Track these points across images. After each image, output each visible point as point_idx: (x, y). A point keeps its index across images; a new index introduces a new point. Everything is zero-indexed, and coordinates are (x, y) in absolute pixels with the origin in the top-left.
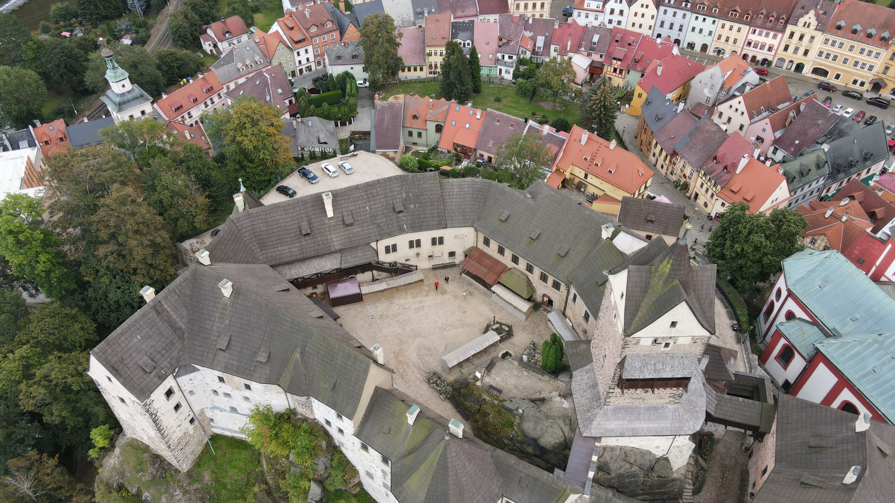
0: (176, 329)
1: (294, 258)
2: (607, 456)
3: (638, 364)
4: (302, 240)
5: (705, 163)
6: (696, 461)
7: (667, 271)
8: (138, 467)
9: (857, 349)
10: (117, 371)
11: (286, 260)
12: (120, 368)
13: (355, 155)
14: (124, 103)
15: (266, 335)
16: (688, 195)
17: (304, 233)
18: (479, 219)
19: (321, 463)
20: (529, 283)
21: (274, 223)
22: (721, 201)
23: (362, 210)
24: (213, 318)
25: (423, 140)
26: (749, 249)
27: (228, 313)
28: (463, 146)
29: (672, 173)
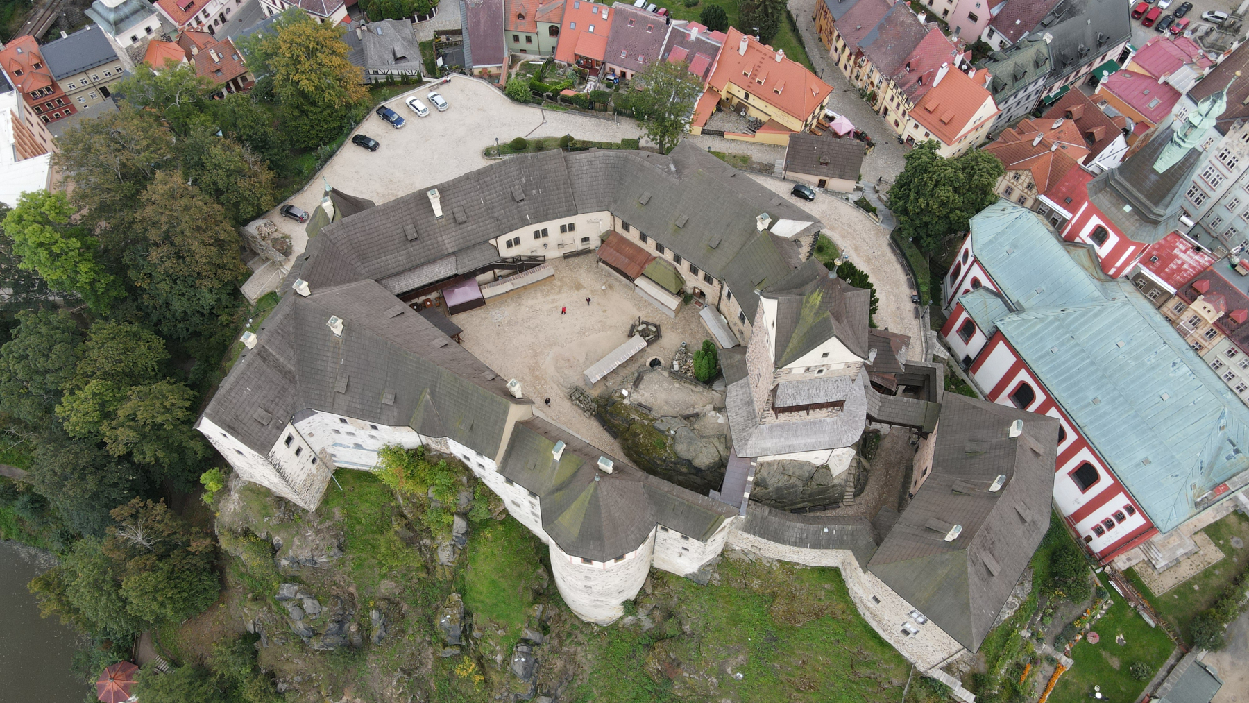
0: (285, 373)
1: (401, 268)
2: (764, 472)
3: (790, 392)
4: (409, 246)
5: (895, 71)
6: (859, 463)
7: (818, 303)
8: (263, 512)
9: (1037, 328)
10: (233, 429)
11: (393, 271)
12: (236, 426)
13: (446, 82)
14: (122, 20)
15: (389, 374)
16: (876, 108)
17: (410, 238)
18: (615, 201)
19: (463, 497)
20: (678, 275)
21: (374, 230)
22: (913, 122)
23: (475, 203)
24: (325, 358)
25: (533, 46)
26: (934, 205)
27: (341, 352)
28: (587, 59)
29: (857, 78)
